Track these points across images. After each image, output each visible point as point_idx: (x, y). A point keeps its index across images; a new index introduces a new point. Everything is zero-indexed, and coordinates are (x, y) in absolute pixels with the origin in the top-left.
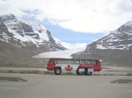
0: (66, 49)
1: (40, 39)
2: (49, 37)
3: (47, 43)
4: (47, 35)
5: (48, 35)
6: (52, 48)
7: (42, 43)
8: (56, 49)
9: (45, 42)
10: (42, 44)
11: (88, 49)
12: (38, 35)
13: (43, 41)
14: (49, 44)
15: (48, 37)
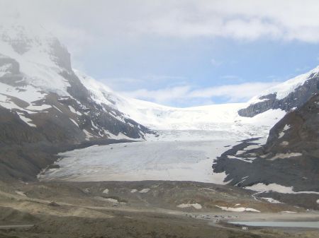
0: (145, 130)
1: (24, 84)
2: (64, 75)
3: (64, 102)
4: (53, 65)
5: (61, 64)
6: (90, 131)
7: (39, 103)
8: (107, 132)
9: (52, 98)
10: (40, 108)
11: (282, 134)
12: (16, 66)
13: (43, 96)
14: (72, 110)
15: (60, 74)
